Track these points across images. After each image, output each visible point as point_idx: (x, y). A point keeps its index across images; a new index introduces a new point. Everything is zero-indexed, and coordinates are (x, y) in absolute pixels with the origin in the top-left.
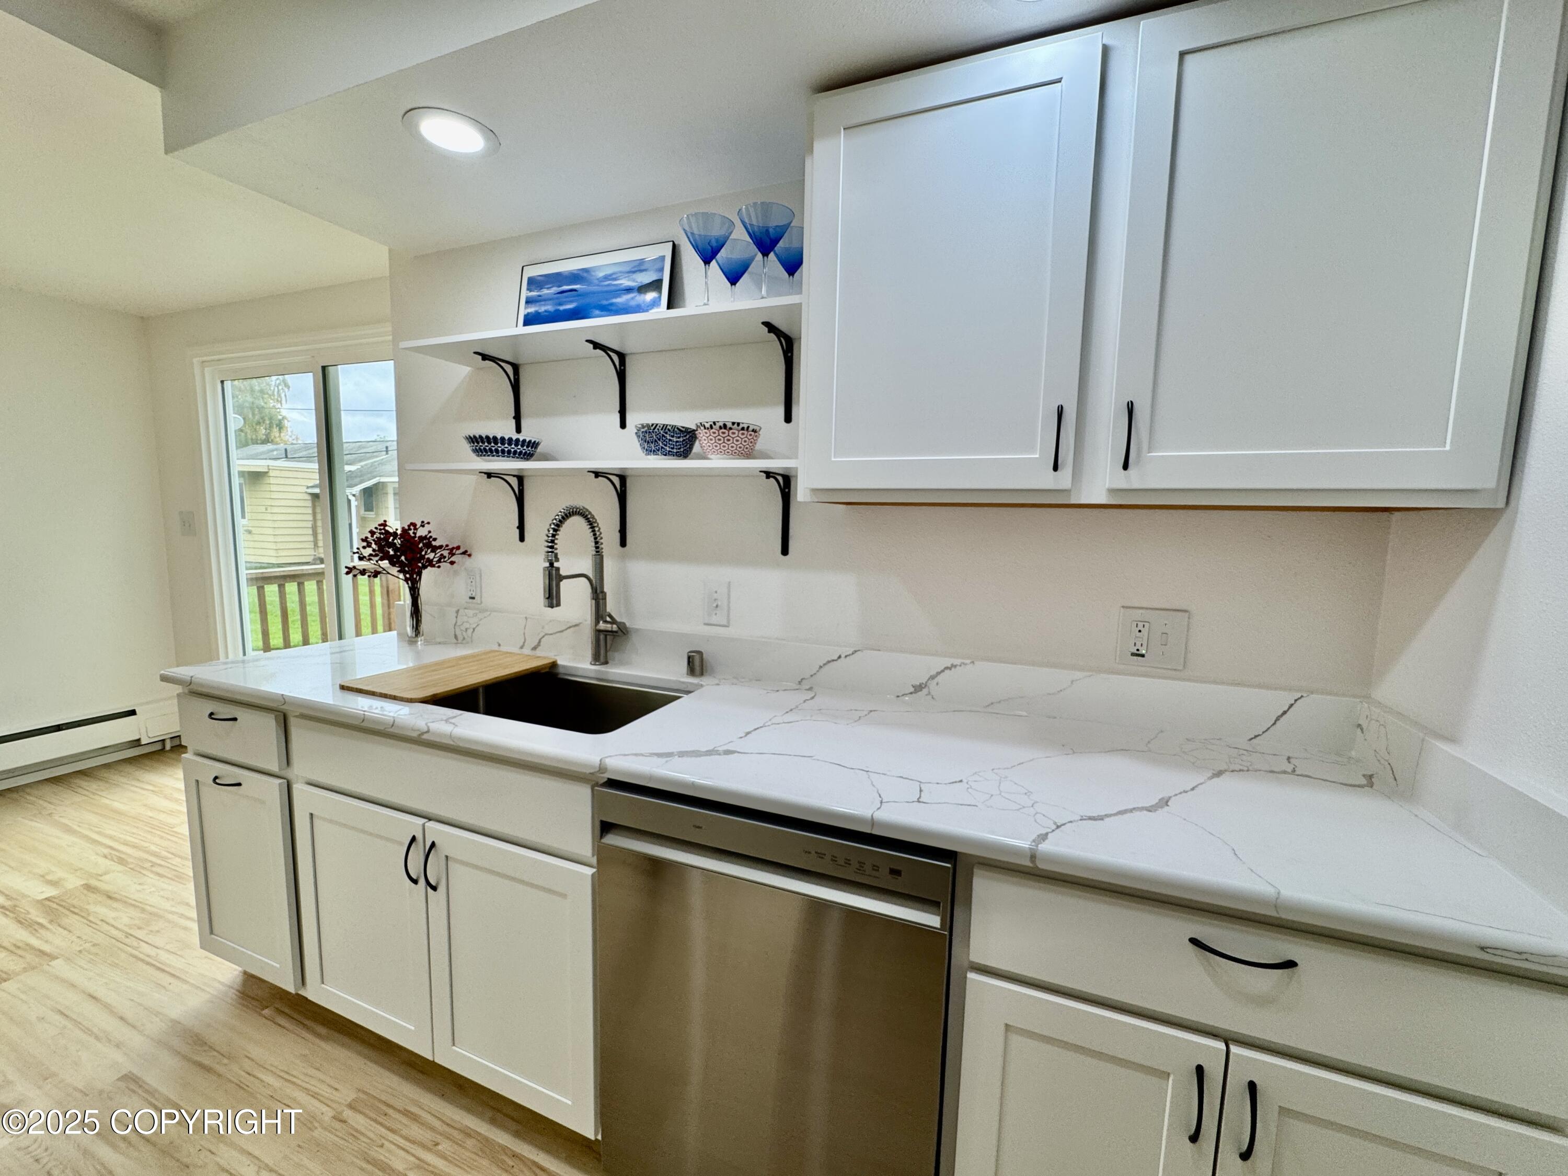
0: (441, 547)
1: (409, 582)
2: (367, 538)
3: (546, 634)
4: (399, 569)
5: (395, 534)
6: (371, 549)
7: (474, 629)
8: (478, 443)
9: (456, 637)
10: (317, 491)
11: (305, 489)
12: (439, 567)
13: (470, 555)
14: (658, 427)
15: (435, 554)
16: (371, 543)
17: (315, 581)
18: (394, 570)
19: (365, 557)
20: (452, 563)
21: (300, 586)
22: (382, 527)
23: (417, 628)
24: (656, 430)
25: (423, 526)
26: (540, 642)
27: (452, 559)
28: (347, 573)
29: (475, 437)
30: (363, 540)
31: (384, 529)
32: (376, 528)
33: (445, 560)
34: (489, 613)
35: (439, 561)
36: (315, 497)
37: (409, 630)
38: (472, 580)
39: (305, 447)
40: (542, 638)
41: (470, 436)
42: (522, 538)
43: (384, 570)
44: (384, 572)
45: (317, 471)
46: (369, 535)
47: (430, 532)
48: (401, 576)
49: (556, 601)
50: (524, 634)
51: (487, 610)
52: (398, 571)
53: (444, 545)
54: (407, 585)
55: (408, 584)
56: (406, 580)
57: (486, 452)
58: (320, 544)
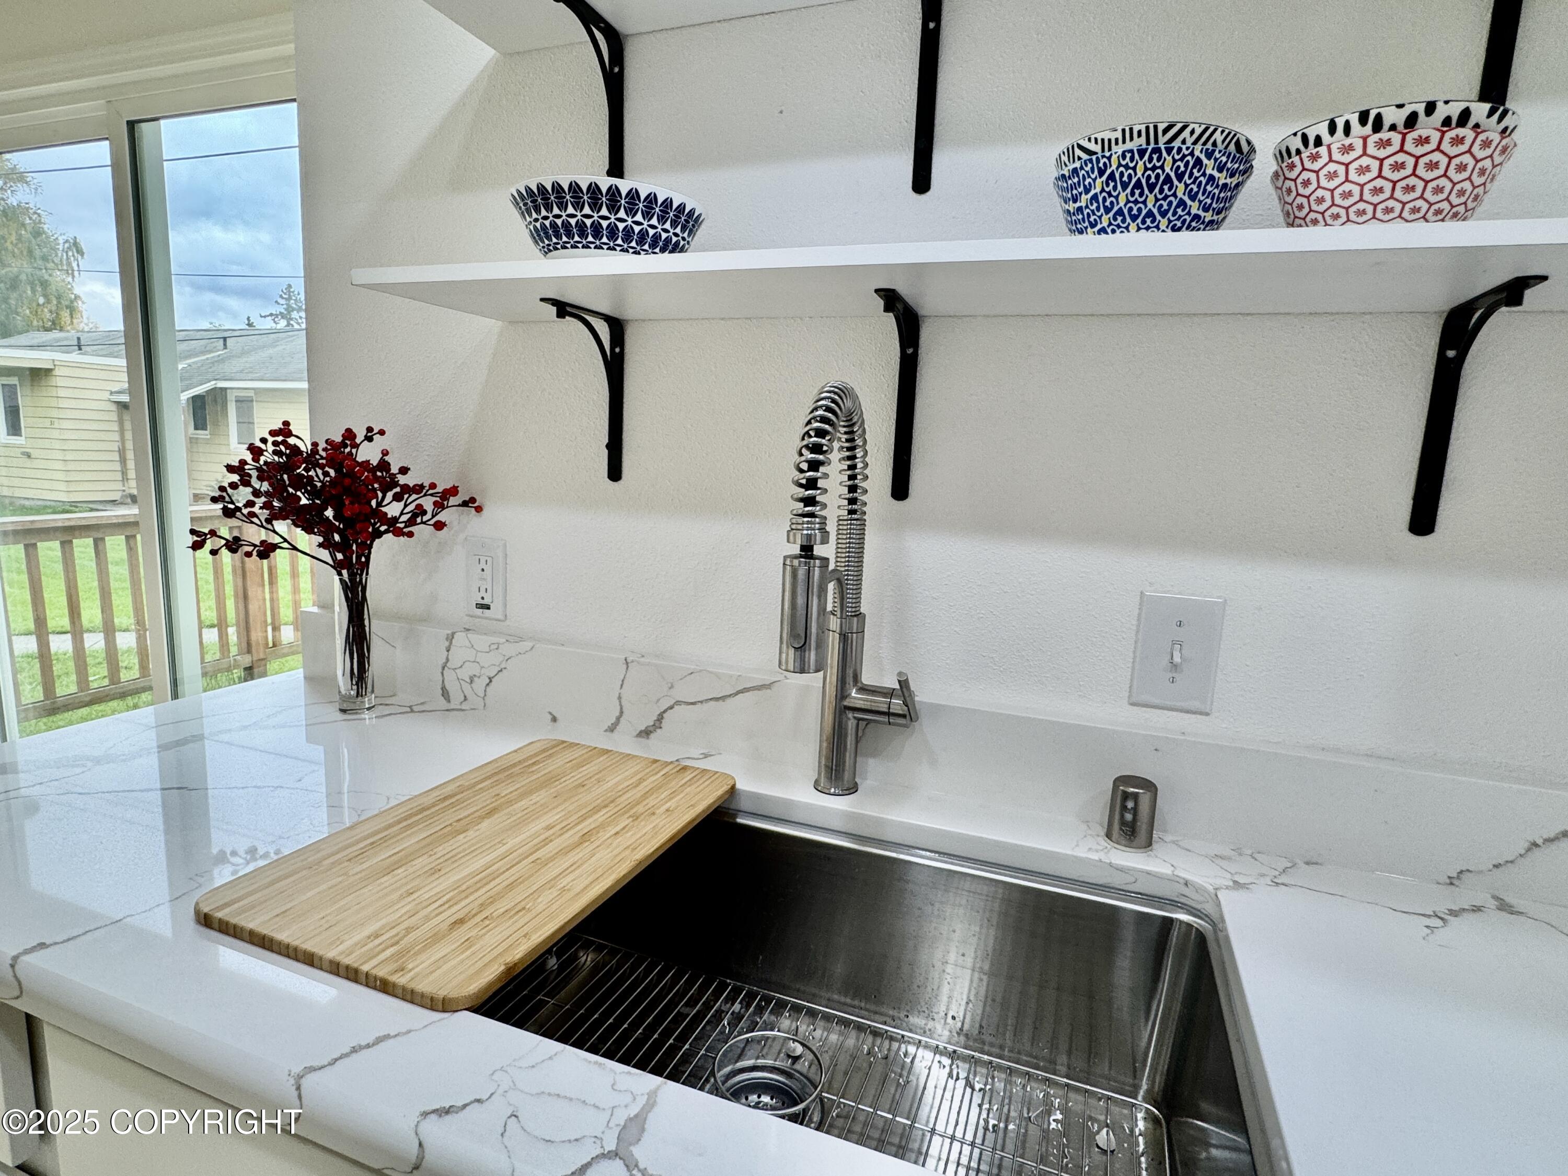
0: (418, 489)
1: (345, 572)
2: (243, 462)
3: (678, 703)
4: (321, 539)
5: (311, 459)
6: (250, 490)
7: (490, 679)
8: (549, 208)
9: (445, 694)
10: (125, 398)
11: (107, 395)
12: (411, 535)
13: (479, 509)
14: (1186, 133)
15: (406, 506)
16: (250, 476)
17: (123, 537)
18: (306, 540)
19: (238, 509)
20: (439, 526)
21: (98, 544)
22: (280, 439)
23: (360, 676)
24: (1177, 144)
25: (369, 439)
26: (660, 718)
27: (442, 517)
28: (196, 546)
29: (541, 188)
30: (230, 469)
31: (284, 443)
32: (264, 441)
33: (425, 518)
34: (530, 644)
35: (411, 522)
36: (123, 406)
37: (343, 683)
38: (483, 565)
39: (107, 337)
40: (665, 711)
41: (528, 189)
42: (615, 473)
43: (285, 540)
44: (285, 545)
45: (125, 370)
46: (248, 457)
47: (385, 453)
48: (325, 554)
49: (817, 654)
50: (620, 698)
51: (522, 639)
52: (320, 545)
53: (427, 484)
54: (337, 578)
55: (340, 574)
56: (338, 566)
57: (570, 235)
58: (132, 474)
